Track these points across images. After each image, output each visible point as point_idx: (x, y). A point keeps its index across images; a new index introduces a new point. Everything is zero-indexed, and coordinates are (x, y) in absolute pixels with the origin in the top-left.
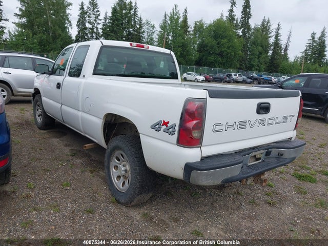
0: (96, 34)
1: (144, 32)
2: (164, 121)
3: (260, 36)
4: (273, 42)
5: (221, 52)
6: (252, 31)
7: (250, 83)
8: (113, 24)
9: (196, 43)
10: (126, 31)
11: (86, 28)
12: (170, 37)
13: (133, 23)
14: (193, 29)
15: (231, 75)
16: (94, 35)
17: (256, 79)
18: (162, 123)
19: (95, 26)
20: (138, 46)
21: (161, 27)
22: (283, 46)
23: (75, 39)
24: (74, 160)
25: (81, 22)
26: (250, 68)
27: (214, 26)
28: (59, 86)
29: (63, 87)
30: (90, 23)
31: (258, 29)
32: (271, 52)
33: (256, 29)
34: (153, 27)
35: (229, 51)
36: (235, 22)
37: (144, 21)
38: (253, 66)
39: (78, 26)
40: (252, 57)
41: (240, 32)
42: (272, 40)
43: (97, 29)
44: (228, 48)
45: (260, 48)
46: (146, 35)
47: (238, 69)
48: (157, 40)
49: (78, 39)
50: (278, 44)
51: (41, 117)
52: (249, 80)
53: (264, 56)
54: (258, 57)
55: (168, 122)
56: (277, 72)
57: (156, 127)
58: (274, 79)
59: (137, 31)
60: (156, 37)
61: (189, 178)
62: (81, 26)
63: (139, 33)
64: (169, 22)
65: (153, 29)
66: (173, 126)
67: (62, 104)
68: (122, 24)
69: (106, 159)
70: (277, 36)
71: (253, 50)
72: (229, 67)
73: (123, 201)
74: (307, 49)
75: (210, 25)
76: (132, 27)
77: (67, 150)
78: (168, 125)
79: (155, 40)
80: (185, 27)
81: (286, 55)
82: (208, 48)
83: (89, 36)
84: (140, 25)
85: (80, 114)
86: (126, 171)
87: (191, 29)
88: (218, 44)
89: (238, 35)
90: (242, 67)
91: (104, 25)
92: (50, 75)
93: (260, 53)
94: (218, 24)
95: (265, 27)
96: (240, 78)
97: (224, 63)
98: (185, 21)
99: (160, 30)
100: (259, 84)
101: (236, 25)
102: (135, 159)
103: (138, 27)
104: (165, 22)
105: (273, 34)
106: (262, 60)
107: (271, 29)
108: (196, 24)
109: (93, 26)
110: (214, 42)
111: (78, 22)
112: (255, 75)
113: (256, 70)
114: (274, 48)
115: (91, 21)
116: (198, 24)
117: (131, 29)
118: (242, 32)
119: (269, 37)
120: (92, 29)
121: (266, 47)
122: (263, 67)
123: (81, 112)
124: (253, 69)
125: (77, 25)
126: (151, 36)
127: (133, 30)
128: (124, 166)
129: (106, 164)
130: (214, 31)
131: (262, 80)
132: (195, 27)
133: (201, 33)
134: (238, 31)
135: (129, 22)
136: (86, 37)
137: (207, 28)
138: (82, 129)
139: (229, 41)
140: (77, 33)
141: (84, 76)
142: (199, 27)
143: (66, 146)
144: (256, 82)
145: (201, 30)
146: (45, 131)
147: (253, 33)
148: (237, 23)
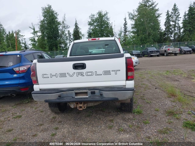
30: (173, 21)
43: (178, 24)
62: (167, 25)
83: (173, 29)
109: (175, 23)
111: (165, 23)
125: (164, 25)
136: (171, 31)
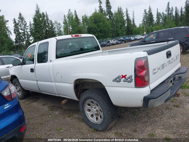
0: (27, 35)
1: (55, 28)
2: (122, 75)
3: (119, 17)
4: (126, 18)
5: (101, 30)
6: (114, 15)
7: (120, 43)
8: (36, 27)
9: (86, 28)
10: (44, 30)
11: (20, 33)
12: (70, 28)
13: (47, 25)
14: (82, 21)
15: (109, 42)
16: (26, 36)
17: (123, 40)
18: (121, 76)
19: (26, 30)
20: (76, 36)
21: (64, 23)
22: (132, 20)
23: (15, 41)
24: (54, 112)
25: (16, 30)
26: (118, 35)
27: (93, 17)
28: (32, 70)
29: (36, 70)
30: (22, 29)
31: (117, 14)
32: (126, 24)
33: (116, 14)
34: (59, 24)
35: (105, 29)
36: (104, 12)
37: (53, 22)
38: (119, 34)
39: (15, 33)
40: (117, 29)
41: (108, 17)
42: (125, 18)
43: (27, 32)
44: (104, 27)
45: (121, 23)
46: (56, 29)
47: (112, 37)
48: (63, 31)
49: (17, 40)
50: (129, 19)
51: (19, 92)
52: (120, 42)
53: (124, 27)
54: (121, 28)
55: (126, 76)
56: (132, 34)
57: (117, 80)
58: (132, 38)
59: (51, 28)
60: (62, 29)
61: (148, 105)
62: (17, 33)
63: (52, 29)
64: (68, 19)
65: (60, 25)
66: (130, 77)
67: (37, 81)
68: (41, 26)
69: (81, 107)
70: (127, 15)
71: (117, 25)
72: (107, 38)
73: (100, 129)
74: (143, 19)
75: (91, 17)
76: (47, 27)
77: (46, 108)
78: (126, 77)
79: (62, 31)
80: (77, 20)
81: (134, 24)
82: (93, 29)
83: (23, 37)
84: (52, 24)
85: (53, 84)
86: (97, 111)
87: (81, 21)
88: (98, 26)
89: (107, 19)
90: (113, 36)
91: (30, 29)
92: (22, 65)
93: (121, 26)
94: (95, 15)
95: (120, 12)
96: (115, 42)
97: (104, 36)
98: (77, 17)
99: (64, 25)
100: (125, 42)
101: (105, 13)
102: (104, 102)
103: (51, 26)
104: (65, 20)
105: (125, 14)
106: (123, 30)
107: (123, 12)
108: (83, 18)
109: (24, 31)
110: (96, 26)
111: (14, 31)
112: (122, 39)
113: (121, 36)
114: (128, 22)
115: (23, 28)
116: (84, 17)
117: (47, 28)
118: (109, 17)
119: (124, 17)
120: (24, 33)
121: (123, 22)
122: (125, 33)
123: (54, 83)
124: (120, 35)
126: (60, 30)
127: (48, 28)
128: (95, 108)
129: (81, 110)
130: (94, 20)
131: (126, 40)
132: (83, 19)
133: (87, 22)
134: (107, 17)
135: (45, 24)
136: (21, 38)
137: (90, 19)
138: (57, 93)
139: (103, 23)
140: (15, 37)
141: (51, 61)
142: (85, 19)
143: (44, 105)
144: (123, 42)
145: (87, 20)
146: (25, 100)
147: (115, 16)
148: (105, 12)
